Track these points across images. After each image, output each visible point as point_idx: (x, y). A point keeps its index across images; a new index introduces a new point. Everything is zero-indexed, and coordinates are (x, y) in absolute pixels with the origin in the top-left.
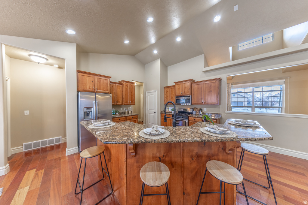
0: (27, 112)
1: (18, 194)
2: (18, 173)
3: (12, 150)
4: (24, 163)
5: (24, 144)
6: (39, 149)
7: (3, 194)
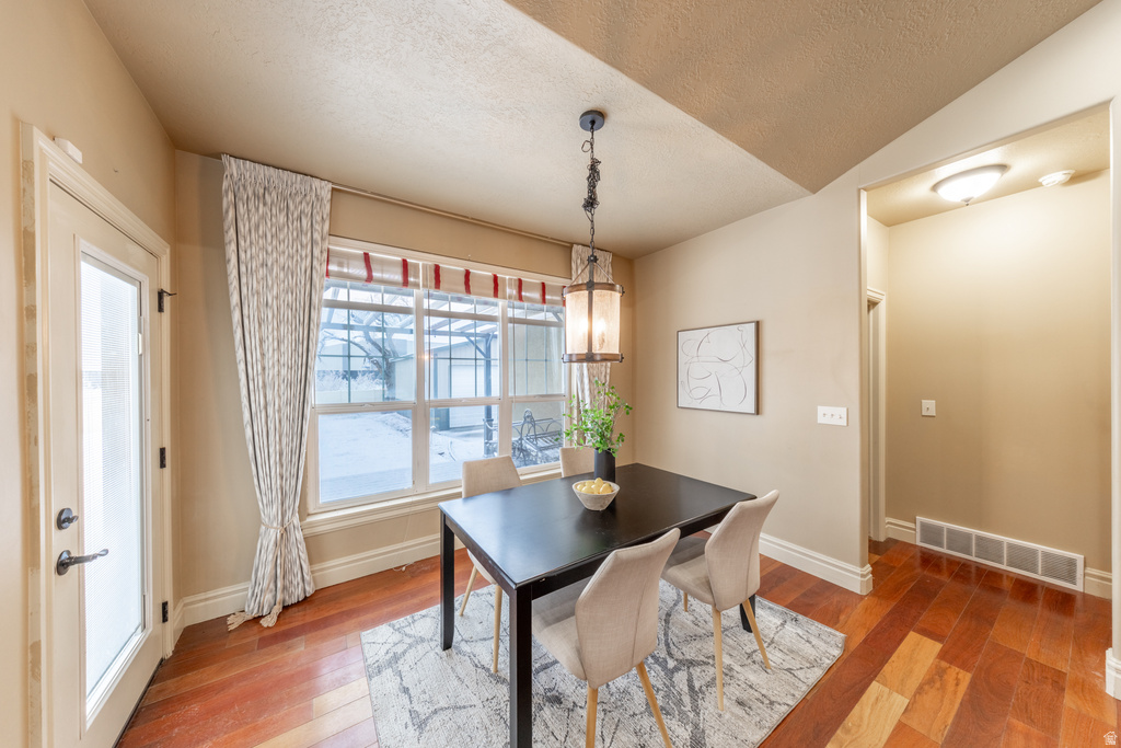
0: (929, 407)
1: (873, 699)
2: (888, 615)
3: (889, 523)
4: (911, 590)
5: (919, 518)
6: (969, 566)
7: (845, 656)
